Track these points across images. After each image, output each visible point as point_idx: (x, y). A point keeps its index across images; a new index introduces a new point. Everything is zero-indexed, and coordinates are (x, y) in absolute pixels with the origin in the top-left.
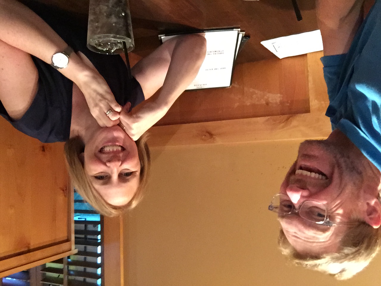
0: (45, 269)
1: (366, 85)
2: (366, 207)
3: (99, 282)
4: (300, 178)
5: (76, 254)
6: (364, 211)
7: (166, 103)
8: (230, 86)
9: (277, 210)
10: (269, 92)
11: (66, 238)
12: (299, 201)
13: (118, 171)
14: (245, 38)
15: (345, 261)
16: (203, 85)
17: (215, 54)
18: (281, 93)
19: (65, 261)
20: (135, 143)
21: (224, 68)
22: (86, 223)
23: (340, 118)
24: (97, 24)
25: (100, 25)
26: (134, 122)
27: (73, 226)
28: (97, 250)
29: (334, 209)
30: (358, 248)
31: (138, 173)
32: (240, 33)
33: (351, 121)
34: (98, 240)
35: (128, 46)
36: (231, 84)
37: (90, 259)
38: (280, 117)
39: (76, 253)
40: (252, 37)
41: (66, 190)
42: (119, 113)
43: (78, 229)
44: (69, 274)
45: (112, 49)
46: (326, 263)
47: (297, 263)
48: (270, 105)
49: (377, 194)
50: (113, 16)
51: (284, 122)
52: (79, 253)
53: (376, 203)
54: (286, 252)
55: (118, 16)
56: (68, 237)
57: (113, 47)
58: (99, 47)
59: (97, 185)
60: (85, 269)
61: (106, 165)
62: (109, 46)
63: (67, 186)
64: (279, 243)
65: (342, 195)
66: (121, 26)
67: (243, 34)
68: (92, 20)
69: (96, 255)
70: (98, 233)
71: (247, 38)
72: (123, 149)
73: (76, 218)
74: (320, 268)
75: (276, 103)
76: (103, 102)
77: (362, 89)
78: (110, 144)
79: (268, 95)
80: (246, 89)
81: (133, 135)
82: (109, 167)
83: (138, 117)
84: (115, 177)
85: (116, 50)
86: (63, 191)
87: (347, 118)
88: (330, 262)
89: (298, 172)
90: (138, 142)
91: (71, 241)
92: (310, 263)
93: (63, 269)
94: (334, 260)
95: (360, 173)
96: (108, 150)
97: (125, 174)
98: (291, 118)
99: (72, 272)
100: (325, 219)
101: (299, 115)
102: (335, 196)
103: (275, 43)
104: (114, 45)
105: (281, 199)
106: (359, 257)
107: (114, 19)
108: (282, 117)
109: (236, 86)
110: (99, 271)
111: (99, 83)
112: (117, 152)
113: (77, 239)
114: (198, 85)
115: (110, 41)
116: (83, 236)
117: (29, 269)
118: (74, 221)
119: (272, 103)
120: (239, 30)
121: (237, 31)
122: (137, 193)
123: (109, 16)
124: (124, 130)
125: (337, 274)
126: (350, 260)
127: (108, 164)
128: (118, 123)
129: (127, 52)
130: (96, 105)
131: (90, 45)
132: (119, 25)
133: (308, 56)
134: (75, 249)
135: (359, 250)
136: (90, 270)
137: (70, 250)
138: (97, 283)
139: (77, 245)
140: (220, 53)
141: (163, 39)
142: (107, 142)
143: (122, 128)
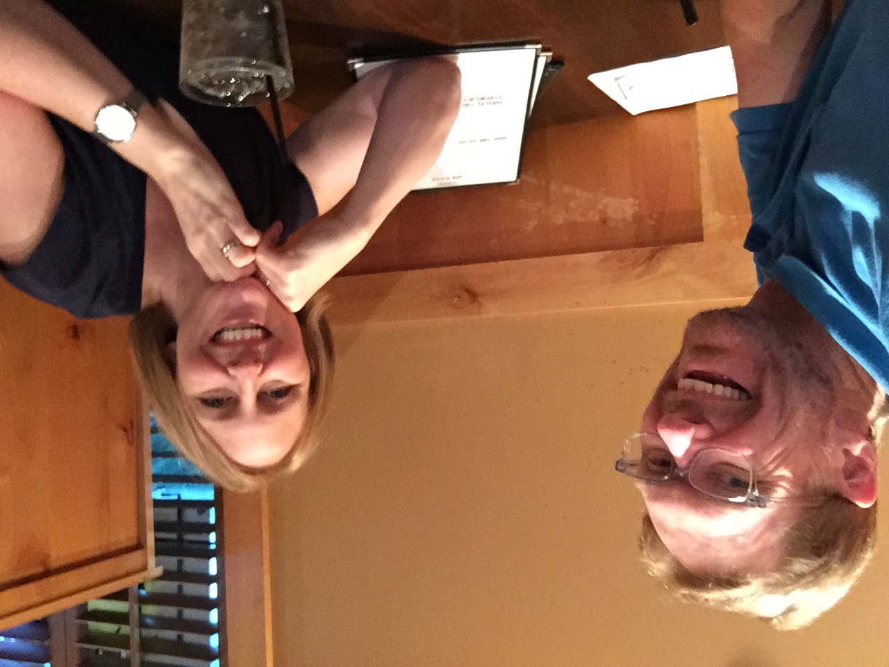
0: (85, 614)
1: (840, 177)
2: (841, 461)
4: (688, 397)
5: (159, 578)
6: (837, 470)
7: (365, 221)
8: (515, 182)
9: (636, 471)
10: (608, 194)
11: (133, 542)
12: (688, 451)
13: (255, 386)
14: (553, 67)
15: (795, 589)
16: (454, 178)
17: (483, 104)
18: (636, 197)
19: (131, 595)
20: (294, 316)
21: (502, 138)
22: (181, 504)
23: (778, 256)
24: (202, 34)
26: (290, 269)
27: (150, 513)
28: (207, 568)
29: (771, 467)
31: (304, 390)
32: (542, 54)
33: (803, 259)
34: (210, 544)
35: (277, 86)
36: (519, 176)
37: (190, 589)
38: (634, 252)
39: (160, 574)
40: (567, 65)
41: (132, 428)
42: (254, 249)
43: (162, 518)
44: (142, 625)
48: (611, 224)
49: (866, 431)
51: (643, 263)
52: (167, 576)
53: (865, 450)
56: (138, 538)
59: (208, 422)
60: (180, 613)
61: (227, 373)
63: (135, 420)
64: (641, 548)
65: (786, 433)
67: (547, 57)
69: (207, 579)
70: (209, 528)
71: (557, 66)
72: (267, 334)
73: (157, 495)
74: (739, 607)
75: (624, 220)
76: (216, 223)
77: (831, 185)
78: (234, 322)
79: (606, 200)
80: (553, 187)
81: (290, 298)
82: (233, 378)
83: (299, 257)
84: (249, 401)
86: (125, 430)
87: (795, 253)
88: (760, 593)
89: (685, 383)
90: (302, 315)
91: (146, 548)
92: (714, 596)
93: (128, 613)
94: (770, 588)
95: (826, 382)
96: (231, 337)
97: (271, 392)
98: (659, 254)
99: (149, 621)
100: (749, 490)
101: (677, 246)
102: (772, 436)
103: (620, 78)
105: (643, 445)
106: (827, 579)
108: (639, 250)
109: (531, 179)
111: (207, 177)
112: (254, 341)
113: (160, 544)
114: (443, 179)
115: (234, 74)
116: (174, 536)
118: (152, 502)
119: (614, 219)
120: (539, 46)
121: (535, 50)
122: (302, 435)
124: (268, 289)
125: (775, 617)
126: (806, 586)
127: (231, 371)
128: (251, 273)
129: (276, 100)
130: (199, 230)
133: (698, 107)
134: (157, 565)
135: (827, 563)
136: (191, 614)
137: (145, 568)
138: (208, 644)
139: (161, 558)
140: (494, 103)
141: (358, 68)
142: (228, 318)
143: (264, 284)
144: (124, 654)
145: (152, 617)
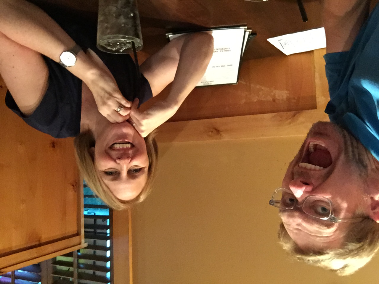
0: (55, 262)
2: (370, 202)
3: (108, 275)
5: (86, 248)
8: (236, 83)
9: (279, 205)
10: (275, 89)
11: (76, 232)
12: (302, 196)
13: (127, 168)
14: (252, 36)
15: (349, 257)
16: (210, 82)
17: (222, 51)
18: (287, 90)
19: (75, 254)
20: (144, 139)
21: (230, 65)
22: (95, 217)
24: (106, 25)
25: (109, 26)
26: (144, 119)
27: (83, 220)
28: (106, 244)
30: (362, 243)
31: (146, 169)
32: (247, 30)
34: (107, 234)
36: (238, 81)
37: (99, 253)
38: (287, 113)
39: (86, 246)
40: (258, 35)
41: (76, 185)
43: (88, 223)
44: (79, 267)
45: (121, 49)
46: (329, 259)
47: (299, 258)
48: (276, 101)
50: (122, 17)
51: (291, 118)
52: (89, 247)
54: (287, 246)
55: (127, 17)
56: (78, 232)
57: (122, 47)
58: (108, 47)
59: (107, 180)
60: (94, 263)
61: (116, 162)
62: (119, 46)
63: (77, 181)
66: (130, 26)
67: (249, 31)
68: (102, 21)
69: (106, 249)
70: (107, 227)
71: (254, 35)
72: (133, 146)
73: (86, 213)
74: (323, 264)
75: (283, 100)
76: (112, 100)
78: (120, 141)
79: (275, 91)
80: (252, 85)
81: (142, 131)
82: (119, 164)
83: (148, 114)
84: (124, 174)
85: (125, 49)
86: (73, 186)
88: (333, 258)
89: (302, 165)
90: (146, 139)
91: (81, 235)
92: (313, 258)
93: (73, 262)
94: (338, 256)
96: (118, 147)
97: (133, 170)
98: (297, 114)
99: (81, 266)
100: (330, 215)
103: (282, 40)
104: (123, 45)
106: (363, 253)
107: (122, 20)
108: (289, 113)
109: (243, 83)
110: (108, 265)
112: (128, 149)
113: (86, 233)
114: (205, 82)
116: (92, 230)
117: (40, 262)
118: (83, 216)
119: (279, 100)
120: (246, 27)
121: (244, 29)
122: (144, 188)
123: (118, 16)
124: (134, 127)
125: (339, 270)
126: (353, 256)
127: (118, 161)
129: (136, 51)
131: (100, 45)
132: (128, 25)
133: (315, 52)
134: (85, 242)
135: (363, 246)
136: (99, 263)
137: (80, 244)
138: (106, 276)
139: (87, 239)
140: (227, 51)
141: (170, 37)
142: (117, 139)
143: (132, 125)
144: (71, 279)
145: (83, 264)
